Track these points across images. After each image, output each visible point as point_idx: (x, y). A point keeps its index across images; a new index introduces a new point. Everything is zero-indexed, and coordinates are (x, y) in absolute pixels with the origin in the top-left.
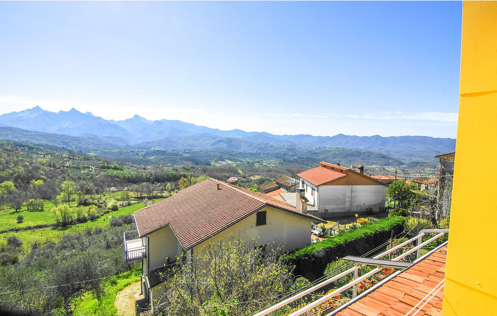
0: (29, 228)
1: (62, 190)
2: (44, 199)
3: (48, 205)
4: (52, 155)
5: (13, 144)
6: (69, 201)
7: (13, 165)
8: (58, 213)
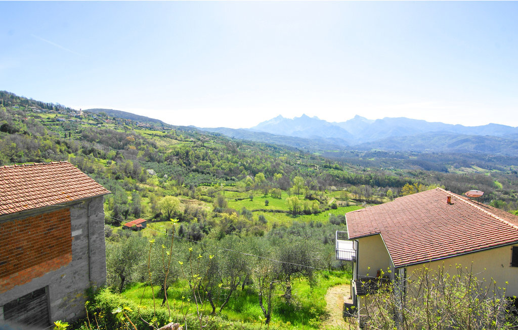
0: (272, 211)
1: (294, 184)
2: (282, 189)
3: (284, 194)
4: (288, 154)
5: (265, 145)
6: (299, 194)
7: (264, 161)
8: (291, 202)
